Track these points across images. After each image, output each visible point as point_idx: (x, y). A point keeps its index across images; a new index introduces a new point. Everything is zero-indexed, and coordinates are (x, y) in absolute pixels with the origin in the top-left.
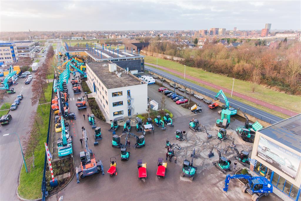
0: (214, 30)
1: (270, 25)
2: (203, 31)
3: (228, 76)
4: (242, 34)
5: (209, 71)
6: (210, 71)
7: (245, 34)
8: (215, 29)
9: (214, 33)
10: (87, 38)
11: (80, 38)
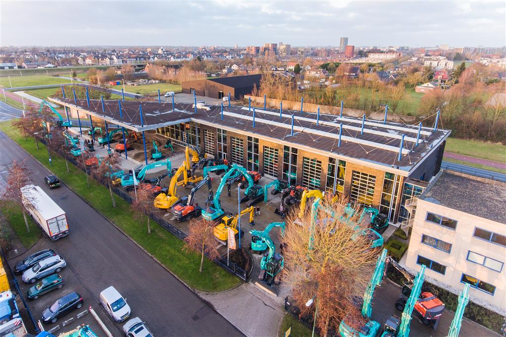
0: (270, 46)
2: (253, 48)
9: (271, 51)
10: (28, 65)
11: (9, 64)
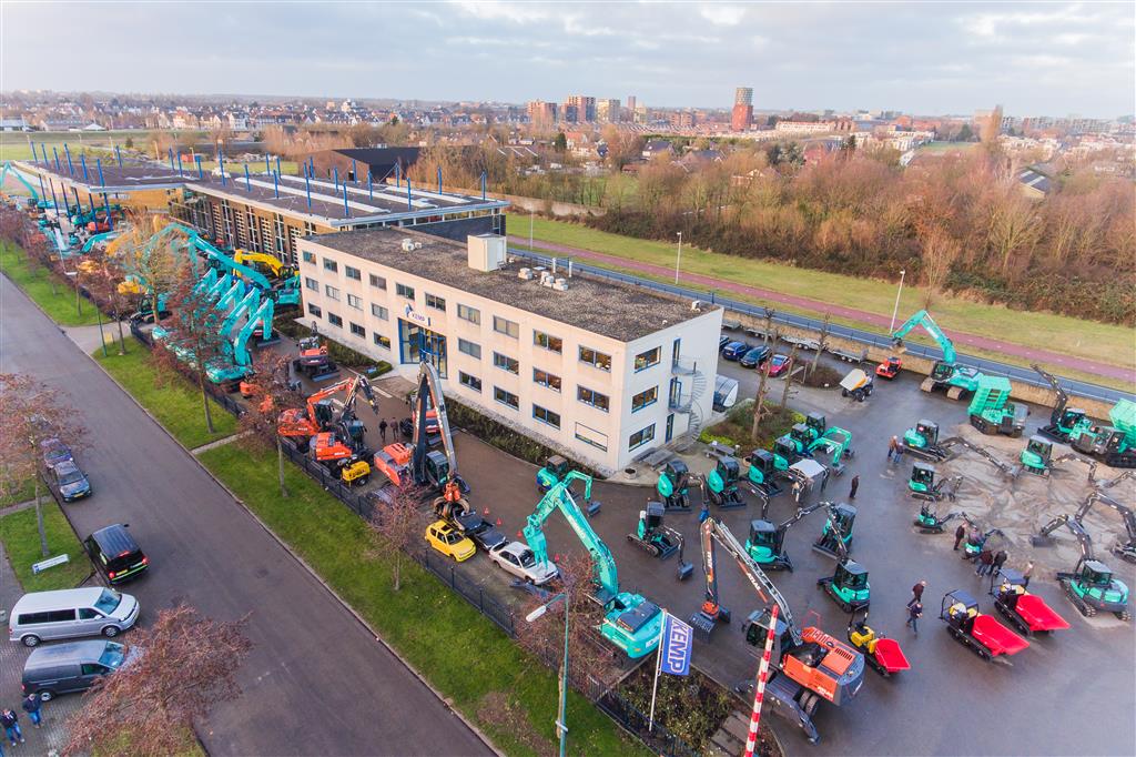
0: (579, 102)
1: (748, 93)
2: (542, 105)
3: (798, 265)
4: (677, 122)
5: (724, 253)
6: (728, 252)
7: (684, 121)
8: (583, 99)
9: (582, 114)
10: (51, 125)
11: (15, 123)
